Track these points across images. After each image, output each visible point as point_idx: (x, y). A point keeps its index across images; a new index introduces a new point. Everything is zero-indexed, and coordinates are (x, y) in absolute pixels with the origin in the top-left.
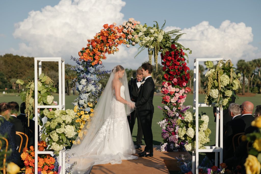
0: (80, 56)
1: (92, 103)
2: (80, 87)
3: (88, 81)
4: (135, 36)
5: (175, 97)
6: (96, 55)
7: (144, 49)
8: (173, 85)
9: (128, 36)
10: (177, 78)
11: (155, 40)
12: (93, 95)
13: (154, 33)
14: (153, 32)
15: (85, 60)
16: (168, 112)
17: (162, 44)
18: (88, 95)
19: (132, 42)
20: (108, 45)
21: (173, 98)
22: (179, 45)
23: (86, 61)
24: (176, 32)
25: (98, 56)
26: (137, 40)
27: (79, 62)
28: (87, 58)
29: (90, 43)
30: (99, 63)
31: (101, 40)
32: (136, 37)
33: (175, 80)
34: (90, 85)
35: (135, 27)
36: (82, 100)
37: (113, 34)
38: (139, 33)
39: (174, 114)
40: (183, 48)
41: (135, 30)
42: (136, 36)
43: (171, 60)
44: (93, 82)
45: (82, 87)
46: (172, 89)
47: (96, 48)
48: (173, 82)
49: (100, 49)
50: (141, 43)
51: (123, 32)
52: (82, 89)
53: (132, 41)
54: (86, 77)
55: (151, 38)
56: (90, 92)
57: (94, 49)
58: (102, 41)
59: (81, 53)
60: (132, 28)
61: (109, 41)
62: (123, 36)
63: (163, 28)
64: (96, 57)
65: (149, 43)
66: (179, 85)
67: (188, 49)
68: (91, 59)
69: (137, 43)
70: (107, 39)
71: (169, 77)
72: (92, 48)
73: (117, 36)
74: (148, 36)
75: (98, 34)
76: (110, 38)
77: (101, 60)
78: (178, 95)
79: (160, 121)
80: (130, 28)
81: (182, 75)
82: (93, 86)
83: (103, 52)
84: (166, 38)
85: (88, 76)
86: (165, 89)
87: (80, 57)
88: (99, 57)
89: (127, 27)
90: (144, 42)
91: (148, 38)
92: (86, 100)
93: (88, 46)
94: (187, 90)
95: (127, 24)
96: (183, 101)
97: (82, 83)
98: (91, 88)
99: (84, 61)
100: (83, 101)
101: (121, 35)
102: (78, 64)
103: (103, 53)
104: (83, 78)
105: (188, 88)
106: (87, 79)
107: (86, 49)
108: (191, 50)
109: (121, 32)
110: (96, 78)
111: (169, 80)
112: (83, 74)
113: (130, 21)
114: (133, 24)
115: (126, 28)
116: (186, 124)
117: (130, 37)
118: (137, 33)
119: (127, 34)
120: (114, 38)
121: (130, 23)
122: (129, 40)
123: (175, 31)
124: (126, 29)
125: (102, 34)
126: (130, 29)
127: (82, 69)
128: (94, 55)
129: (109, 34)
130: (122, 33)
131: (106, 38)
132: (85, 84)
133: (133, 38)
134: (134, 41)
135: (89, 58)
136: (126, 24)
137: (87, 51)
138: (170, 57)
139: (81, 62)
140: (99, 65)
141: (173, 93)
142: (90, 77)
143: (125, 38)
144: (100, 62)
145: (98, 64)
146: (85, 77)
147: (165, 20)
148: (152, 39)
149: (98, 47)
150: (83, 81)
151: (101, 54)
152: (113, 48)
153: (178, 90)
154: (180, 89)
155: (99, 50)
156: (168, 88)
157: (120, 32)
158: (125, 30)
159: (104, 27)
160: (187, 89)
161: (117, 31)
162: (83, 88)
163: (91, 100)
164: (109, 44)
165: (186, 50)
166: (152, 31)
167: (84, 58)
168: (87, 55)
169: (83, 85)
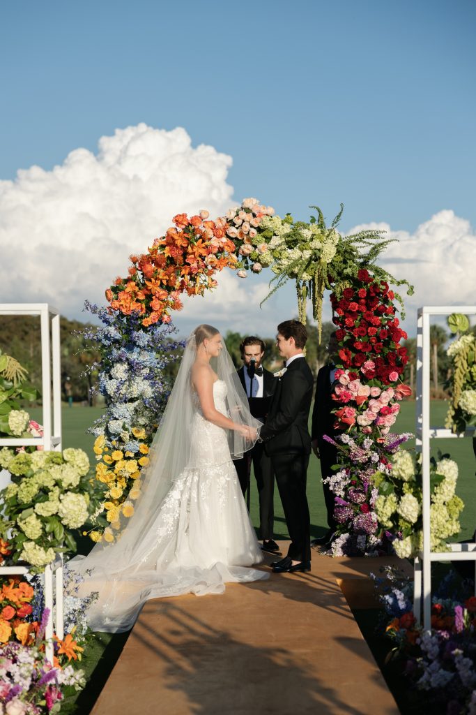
0: (109, 300)
1: (144, 430)
2: (111, 387)
3: (133, 368)
4: (260, 246)
5: (370, 410)
6: (154, 297)
7: (285, 282)
8: (364, 379)
9: (242, 247)
10: (374, 361)
11: (316, 258)
12: (148, 406)
13: (312, 240)
14: (309, 237)
15: (124, 311)
16: (349, 451)
17: (334, 269)
18: (132, 406)
19: (251, 262)
20: (187, 271)
21: (364, 413)
22: (379, 272)
23: (127, 316)
24: (372, 236)
25: (159, 300)
26: (267, 257)
27: (107, 316)
28: (130, 307)
29: (137, 265)
30: (164, 321)
31: (168, 257)
32: (264, 251)
33: (369, 365)
34: (139, 380)
35: (260, 222)
36: (117, 419)
37: (201, 240)
38: (270, 238)
39: (366, 455)
40: (390, 279)
41: (259, 230)
42: (262, 245)
43: (359, 312)
44: (147, 371)
45: (116, 387)
46: (360, 390)
47: (153, 280)
48: (363, 371)
49: (165, 282)
50: (277, 267)
51: (228, 236)
52: (116, 390)
53: (253, 260)
54: (127, 359)
55: (305, 251)
56: (137, 399)
57: (148, 283)
58: (171, 260)
59: (112, 293)
60: (252, 226)
61: (191, 258)
62: (228, 246)
63: (335, 225)
64: (155, 304)
65: (297, 265)
66: (379, 377)
67: (403, 282)
68: (142, 309)
69: (265, 265)
70: (185, 254)
71: (354, 358)
72: (143, 278)
73: (211, 246)
74: (295, 248)
75: (160, 241)
76: (194, 253)
77: (168, 310)
78: (376, 406)
79: (330, 477)
80: (246, 225)
81: (387, 351)
82: (147, 382)
83: (174, 290)
84: (345, 252)
85: (134, 356)
86: (343, 389)
87: (109, 304)
88: (161, 303)
89: (238, 222)
90: (285, 262)
91: (295, 253)
92: (128, 421)
93: (130, 273)
94: (401, 393)
96: (390, 420)
97: (117, 375)
98: (142, 387)
99: (122, 315)
100: (120, 423)
101: (222, 245)
102: (104, 321)
103: (173, 293)
104: (120, 361)
105: (403, 387)
106: (129, 364)
107: (127, 281)
108: (411, 284)
109: (222, 236)
110: (156, 361)
111: (354, 365)
112: (119, 349)
113: (247, 206)
114: (254, 216)
115: (237, 226)
116: (397, 486)
117: (246, 248)
118: (266, 238)
119: (238, 242)
120: (203, 252)
121: (248, 210)
122: (244, 257)
123: (369, 233)
124: (237, 228)
125: (170, 241)
126: (246, 227)
127: (116, 337)
128: (149, 297)
129: (190, 242)
130: (224, 239)
131: (181, 252)
132: (124, 376)
133: (254, 252)
134: (259, 261)
135: (134, 306)
136: (235, 214)
137: (130, 287)
138: (354, 303)
139: (112, 318)
140: (163, 324)
141: (362, 399)
142: (139, 359)
143: (233, 253)
144: (165, 316)
145: (161, 322)
146: (124, 359)
147: (342, 205)
148: (307, 254)
149: (160, 277)
150: (120, 370)
151: (169, 294)
152: (202, 279)
153: (376, 391)
154: (381, 389)
155: (162, 284)
156: (351, 386)
157: (219, 237)
158: (234, 231)
159: (176, 221)
160: (401, 390)
161: (210, 234)
162: (118, 388)
163: (142, 421)
164: (191, 269)
165: (399, 284)
166: (306, 233)
167: (122, 305)
168: (130, 298)
169: (120, 380)
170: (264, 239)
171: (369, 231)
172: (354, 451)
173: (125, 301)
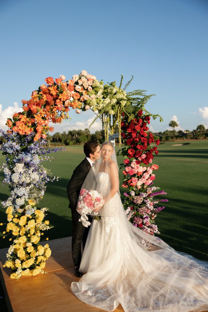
0: (10, 126)
1: (35, 200)
2: (16, 178)
3: (27, 166)
5: (144, 178)
6: (38, 124)
10: (146, 154)
11: (118, 103)
12: (37, 187)
13: (115, 94)
15: (20, 132)
16: (133, 199)
18: (28, 188)
20: (56, 109)
21: (140, 179)
26: (94, 102)
28: (24, 130)
29: (26, 105)
30: (43, 138)
31: (46, 101)
32: (92, 98)
33: (144, 156)
34: (30, 172)
35: (93, 83)
36: (21, 197)
38: (98, 92)
39: (141, 200)
42: (93, 96)
45: (18, 178)
46: (141, 169)
47: (38, 114)
48: (140, 159)
51: (75, 90)
52: (19, 180)
55: (113, 99)
56: (31, 183)
57: (35, 116)
58: (47, 103)
60: (89, 85)
62: (76, 96)
63: (127, 86)
64: (39, 129)
68: (32, 131)
70: (55, 100)
71: (135, 153)
73: (67, 95)
74: (107, 98)
76: (60, 99)
77: (45, 131)
78: (146, 176)
82: (36, 173)
83: (47, 120)
85: (28, 158)
86: (130, 169)
88: (42, 127)
89: (80, 82)
91: (107, 100)
92: (27, 197)
95: (80, 78)
97: (18, 170)
99: (19, 135)
101: (72, 95)
104: (19, 161)
105: (155, 166)
106: (25, 163)
108: (159, 115)
109: (73, 90)
111: (135, 156)
113: (84, 74)
114: (88, 80)
117: (86, 97)
118: (96, 92)
123: (139, 91)
124: (80, 86)
126: (86, 86)
127: (18, 149)
129: (60, 92)
130: (73, 92)
131: (52, 98)
132: (22, 171)
133: (89, 99)
134: (89, 104)
135: (27, 130)
136: (78, 78)
137: (23, 118)
138: (138, 126)
141: (140, 173)
142: (33, 161)
144: (44, 135)
146: (22, 161)
147: (132, 75)
148: (114, 101)
149: (42, 113)
150: (20, 167)
154: (146, 167)
155: (42, 117)
156: (135, 167)
157: (70, 90)
158: (78, 88)
159: (47, 81)
160: (153, 167)
164: (58, 108)
167: (20, 129)
168: (24, 125)
169: (19, 173)
170: (94, 92)
171: (139, 90)
172: (136, 199)
173: (22, 127)
